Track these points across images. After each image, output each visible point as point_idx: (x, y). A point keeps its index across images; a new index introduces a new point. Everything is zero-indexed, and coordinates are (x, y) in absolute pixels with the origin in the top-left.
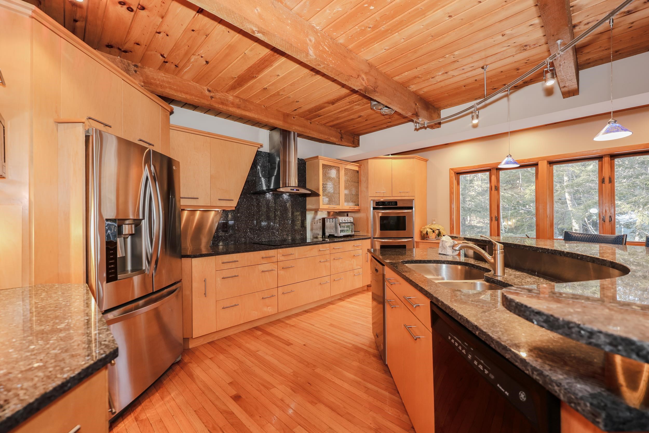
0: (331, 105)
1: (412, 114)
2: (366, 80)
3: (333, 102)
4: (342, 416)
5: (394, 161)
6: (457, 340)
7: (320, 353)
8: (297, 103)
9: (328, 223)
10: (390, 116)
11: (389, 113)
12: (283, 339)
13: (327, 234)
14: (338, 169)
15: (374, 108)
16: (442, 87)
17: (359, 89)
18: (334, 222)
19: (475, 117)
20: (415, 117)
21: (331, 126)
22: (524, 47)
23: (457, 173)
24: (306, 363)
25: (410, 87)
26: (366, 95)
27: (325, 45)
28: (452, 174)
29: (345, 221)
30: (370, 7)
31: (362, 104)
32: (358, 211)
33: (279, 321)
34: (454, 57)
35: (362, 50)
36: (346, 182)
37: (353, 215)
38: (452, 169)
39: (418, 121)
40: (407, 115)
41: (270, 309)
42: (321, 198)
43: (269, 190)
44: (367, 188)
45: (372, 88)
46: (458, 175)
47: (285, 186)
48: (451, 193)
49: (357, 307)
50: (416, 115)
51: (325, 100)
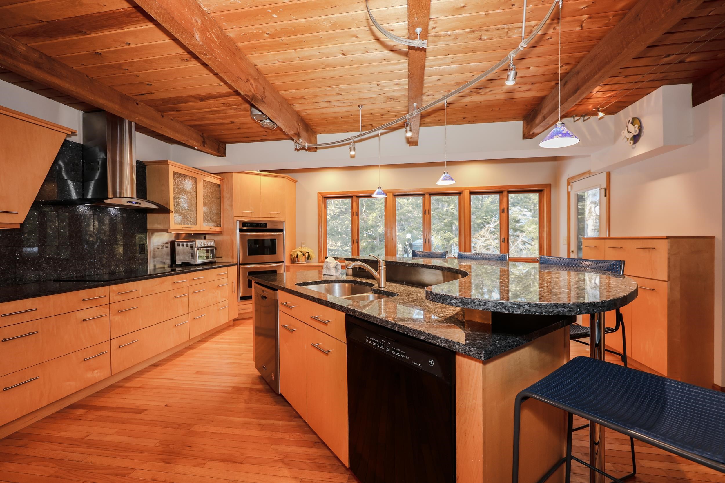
0: (198, 101)
1: (295, 134)
2: (254, 87)
3: (202, 99)
4: (241, 463)
5: (262, 178)
6: (375, 340)
7: (193, 408)
8: (148, 86)
9: (180, 248)
10: (272, 130)
11: (270, 126)
12: (128, 408)
13: (178, 262)
14: (195, 181)
15: (254, 118)
16: (323, 113)
17: (246, 95)
18: (189, 246)
19: (352, 149)
20: (296, 137)
21: (192, 126)
22: (390, 99)
23: (324, 198)
24: (177, 426)
25: (294, 106)
26: (252, 102)
27: (213, 32)
28: (320, 197)
29: (204, 244)
30: (273, 14)
31: (239, 110)
32: (220, 233)
33: (112, 387)
34: (339, 90)
35: (254, 53)
36: (206, 196)
37: (212, 237)
38: (320, 193)
39: (298, 142)
40: (289, 134)
41: (97, 373)
42: (172, 215)
43: (83, 200)
44: (232, 206)
45: (260, 98)
46: (325, 199)
47: (115, 197)
48: (319, 216)
49: (226, 346)
50: (298, 135)
51: (192, 93)
